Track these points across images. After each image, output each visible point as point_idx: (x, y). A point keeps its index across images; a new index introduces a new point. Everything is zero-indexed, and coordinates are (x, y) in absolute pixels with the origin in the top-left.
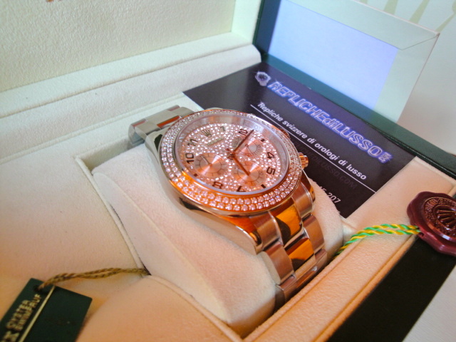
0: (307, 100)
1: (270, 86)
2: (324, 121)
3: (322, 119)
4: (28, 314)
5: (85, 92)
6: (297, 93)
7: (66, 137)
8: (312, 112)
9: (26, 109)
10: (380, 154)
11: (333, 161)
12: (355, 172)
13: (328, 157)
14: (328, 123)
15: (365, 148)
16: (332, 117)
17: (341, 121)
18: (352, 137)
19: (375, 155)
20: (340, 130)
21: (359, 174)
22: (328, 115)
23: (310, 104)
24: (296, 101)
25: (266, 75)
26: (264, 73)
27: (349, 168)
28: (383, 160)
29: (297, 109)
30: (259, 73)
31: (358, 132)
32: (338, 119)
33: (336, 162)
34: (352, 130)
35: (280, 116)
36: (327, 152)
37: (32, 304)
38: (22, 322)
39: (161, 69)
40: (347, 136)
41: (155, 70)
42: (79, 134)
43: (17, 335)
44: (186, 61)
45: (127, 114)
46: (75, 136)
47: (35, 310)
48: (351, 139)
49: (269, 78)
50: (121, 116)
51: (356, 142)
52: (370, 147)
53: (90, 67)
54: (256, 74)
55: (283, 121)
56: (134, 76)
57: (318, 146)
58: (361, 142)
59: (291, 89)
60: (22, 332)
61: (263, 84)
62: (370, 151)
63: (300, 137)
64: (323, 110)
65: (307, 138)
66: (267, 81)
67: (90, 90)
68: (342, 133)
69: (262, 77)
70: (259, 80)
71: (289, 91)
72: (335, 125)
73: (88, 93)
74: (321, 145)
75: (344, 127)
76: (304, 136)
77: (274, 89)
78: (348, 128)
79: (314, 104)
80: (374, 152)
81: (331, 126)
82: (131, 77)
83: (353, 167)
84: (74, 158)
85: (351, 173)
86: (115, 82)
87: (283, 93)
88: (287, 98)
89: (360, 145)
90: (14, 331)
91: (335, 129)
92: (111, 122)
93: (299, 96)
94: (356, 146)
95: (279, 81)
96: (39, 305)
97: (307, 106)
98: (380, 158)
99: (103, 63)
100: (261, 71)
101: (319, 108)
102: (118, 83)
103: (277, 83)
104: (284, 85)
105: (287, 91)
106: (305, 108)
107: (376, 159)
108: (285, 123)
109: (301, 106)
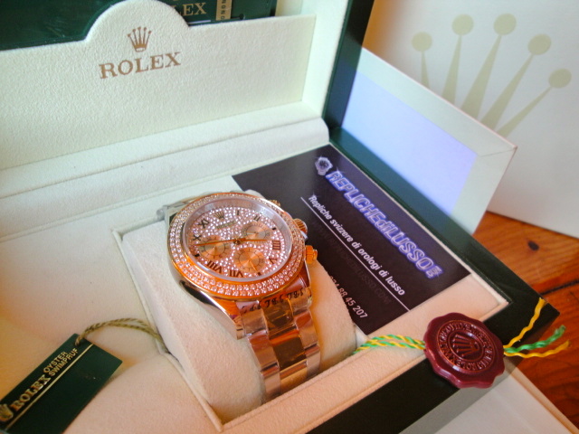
0: (366, 196)
1: (329, 176)
2: (377, 224)
3: (376, 220)
4: (63, 364)
5: (131, 164)
6: (357, 187)
7: (108, 208)
8: (367, 211)
9: (72, 179)
10: (430, 267)
11: (373, 271)
12: (394, 285)
13: (369, 266)
14: (381, 226)
15: (414, 259)
16: (387, 219)
17: (397, 225)
18: (404, 245)
19: (423, 268)
20: (392, 235)
21: (398, 289)
22: (384, 217)
23: (368, 201)
24: (353, 196)
25: (328, 162)
26: (326, 160)
27: (389, 280)
28: (430, 274)
29: (351, 206)
30: (321, 159)
31: (412, 240)
32: (394, 222)
33: (376, 272)
34: (406, 236)
35: (330, 214)
36: (370, 260)
37: (69, 357)
38: (56, 369)
39: (212, 143)
40: (398, 243)
41: (206, 144)
42: (121, 206)
43: (49, 379)
44: (241, 135)
45: (172, 189)
46: (117, 208)
47: (69, 362)
48: (402, 247)
49: (330, 166)
50: (164, 190)
51: (406, 251)
52: (420, 258)
53: (141, 136)
54: (317, 160)
55: (331, 220)
56: (183, 150)
57: (362, 252)
58: (412, 251)
59: (351, 181)
60: (53, 378)
61: (322, 172)
62: (418, 264)
63: (345, 240)
64: (381, 210)
65: (352, 242)
66: (327, 170)
67: (136, 162)
68: (393, 239)
69: (323, 164)
70: (318, 168)
71: (349, 183)
72: (388, 229)
73: (134, 165)
74: (365, 251)
75: (398, 232)
76: (350, 239)
77: (333, 179)
78: (402, 234)
79: (372, 202)
80: (423, 265)
81: (384, 229)
82: (179, 151)
83: (393, 279)
84: (112, 231)
85: (389, 286)
86: (162, 155)
87: (340, 185)
88: (344, 191)
89: (410, 255)
90: (47, 376)
91: (387, 233)
92: (154, 196)
93: (357, 191)
94: (404, 256)
95: (340, 170)
96: (74, 358)
97: (363, 204)
98: (427, 273)
99: (155, 133)
100: (324, 156)
101: (376, 206)
102: (166, 157)
103: (338, 172)
104: (344, 175)
105: (345, 183)
106: (361, 206)
107: (423, 273)
108: (333, 222)
109: (356, 203)
